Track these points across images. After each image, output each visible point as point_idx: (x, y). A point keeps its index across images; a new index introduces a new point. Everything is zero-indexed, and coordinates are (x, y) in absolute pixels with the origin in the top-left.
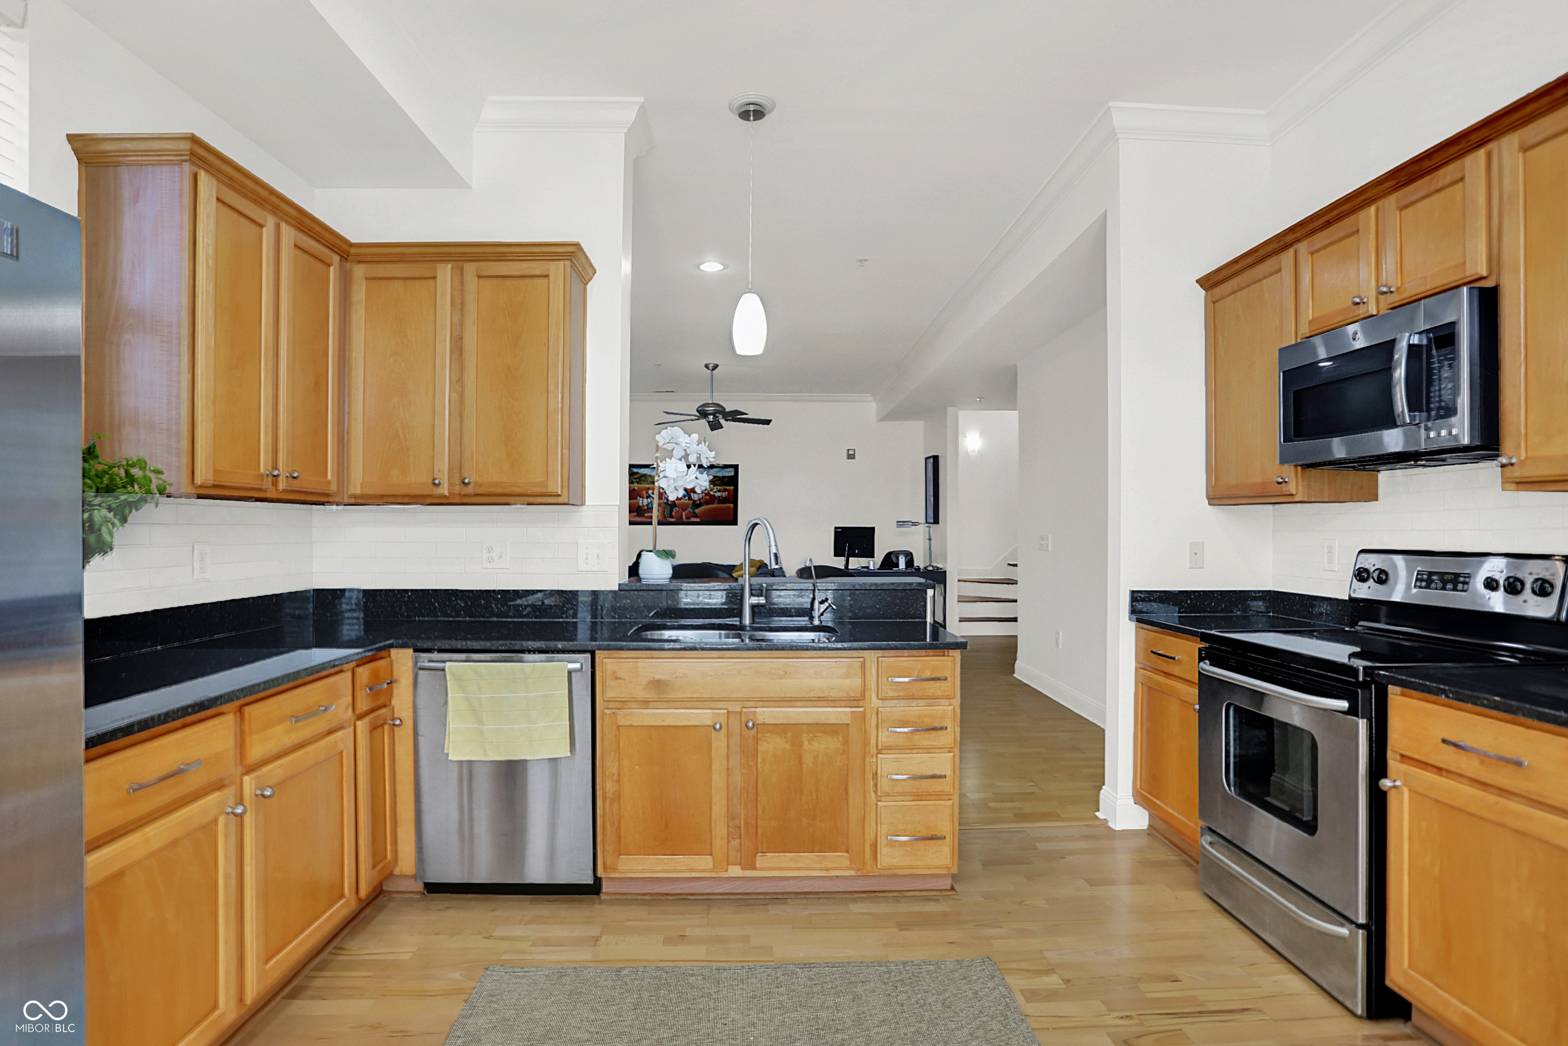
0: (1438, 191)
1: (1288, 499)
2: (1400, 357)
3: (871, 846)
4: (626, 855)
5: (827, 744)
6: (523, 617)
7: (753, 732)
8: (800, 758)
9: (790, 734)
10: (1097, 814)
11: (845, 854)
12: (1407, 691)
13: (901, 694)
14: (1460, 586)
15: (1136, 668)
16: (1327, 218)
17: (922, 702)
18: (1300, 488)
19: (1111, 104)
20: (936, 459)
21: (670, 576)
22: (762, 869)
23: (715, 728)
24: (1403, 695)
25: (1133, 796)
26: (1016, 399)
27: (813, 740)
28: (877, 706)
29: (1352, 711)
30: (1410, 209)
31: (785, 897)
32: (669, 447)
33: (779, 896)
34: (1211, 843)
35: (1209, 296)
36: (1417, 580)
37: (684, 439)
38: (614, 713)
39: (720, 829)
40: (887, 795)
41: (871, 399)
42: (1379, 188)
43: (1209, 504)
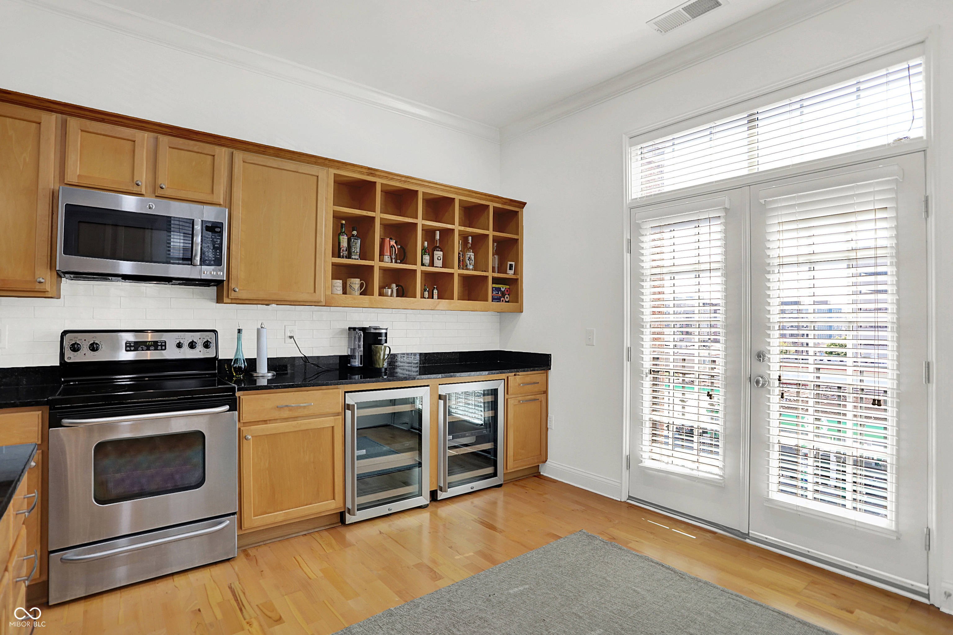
0: (197, 153)
14: (160, 348)
29: (232, 409)
30: (177, 150)
36: (126, 347)
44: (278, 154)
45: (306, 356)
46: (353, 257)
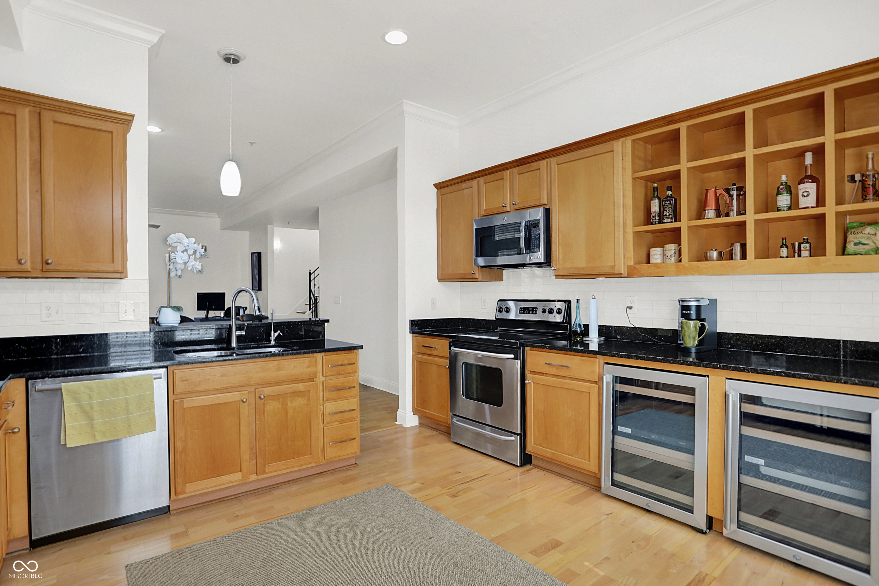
0: (532, 171)
1: (475, 280)
2: (522, 229)
3: (321, 449)
4: (190, 483)
5: (300, 402)
6: (79, 353)
7: (263, 401)
8: (287, 411)
9: (281, 400)
10: (396, 423)
11: (310, 456)
12: (532, 348)
13: (334, 373)
14: (534, 312)
15: (412, 354)
16: (491, 171)
17: (342, 376)
18: (480, 276)
19: (404, 100)
20: (259, 254)
21: (179, 322)
22: (268, 473)
23: (243, 401)
24: (530, 350)
25: (413, 411)
26: (318, 224)
27: (293, 401)
28: (322, 380)
29: (515, 358)
30: (522, 175)
31: (278, 486)
32: (174, 245)
33: (275, 486)
34: (457, 421)
35: (439, 192)
36: (520, 310)
37: (186, 241)
38: (182, 401)
39: (246, 456)
40: (329, 423)
41: (217, 216)
42: (511, 165)
43: (438, 281)
44: (579, 147)
45: (637, 326)
46: (665, 221)
